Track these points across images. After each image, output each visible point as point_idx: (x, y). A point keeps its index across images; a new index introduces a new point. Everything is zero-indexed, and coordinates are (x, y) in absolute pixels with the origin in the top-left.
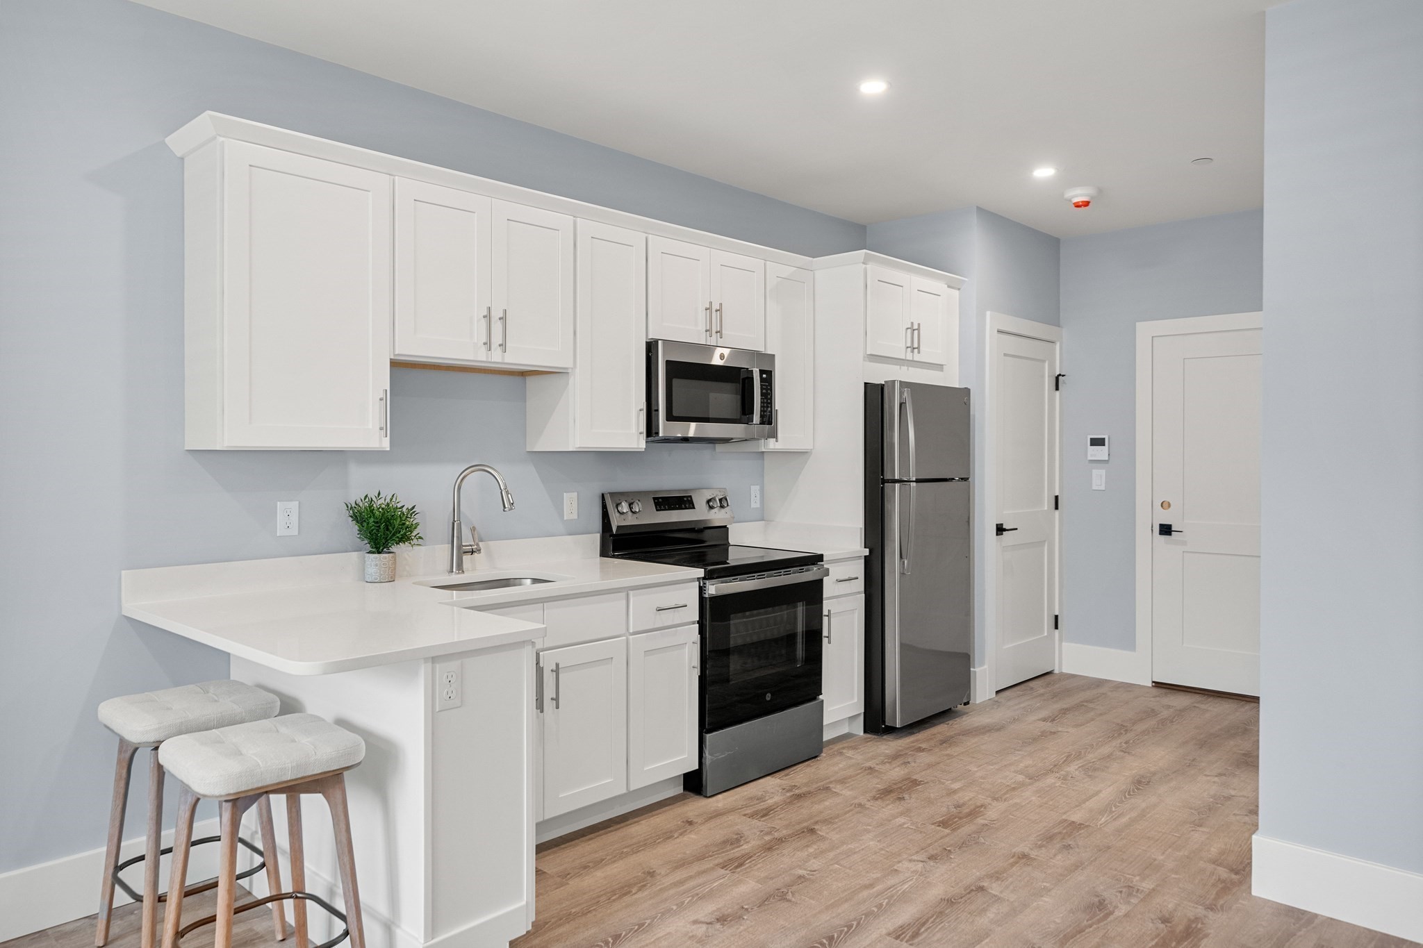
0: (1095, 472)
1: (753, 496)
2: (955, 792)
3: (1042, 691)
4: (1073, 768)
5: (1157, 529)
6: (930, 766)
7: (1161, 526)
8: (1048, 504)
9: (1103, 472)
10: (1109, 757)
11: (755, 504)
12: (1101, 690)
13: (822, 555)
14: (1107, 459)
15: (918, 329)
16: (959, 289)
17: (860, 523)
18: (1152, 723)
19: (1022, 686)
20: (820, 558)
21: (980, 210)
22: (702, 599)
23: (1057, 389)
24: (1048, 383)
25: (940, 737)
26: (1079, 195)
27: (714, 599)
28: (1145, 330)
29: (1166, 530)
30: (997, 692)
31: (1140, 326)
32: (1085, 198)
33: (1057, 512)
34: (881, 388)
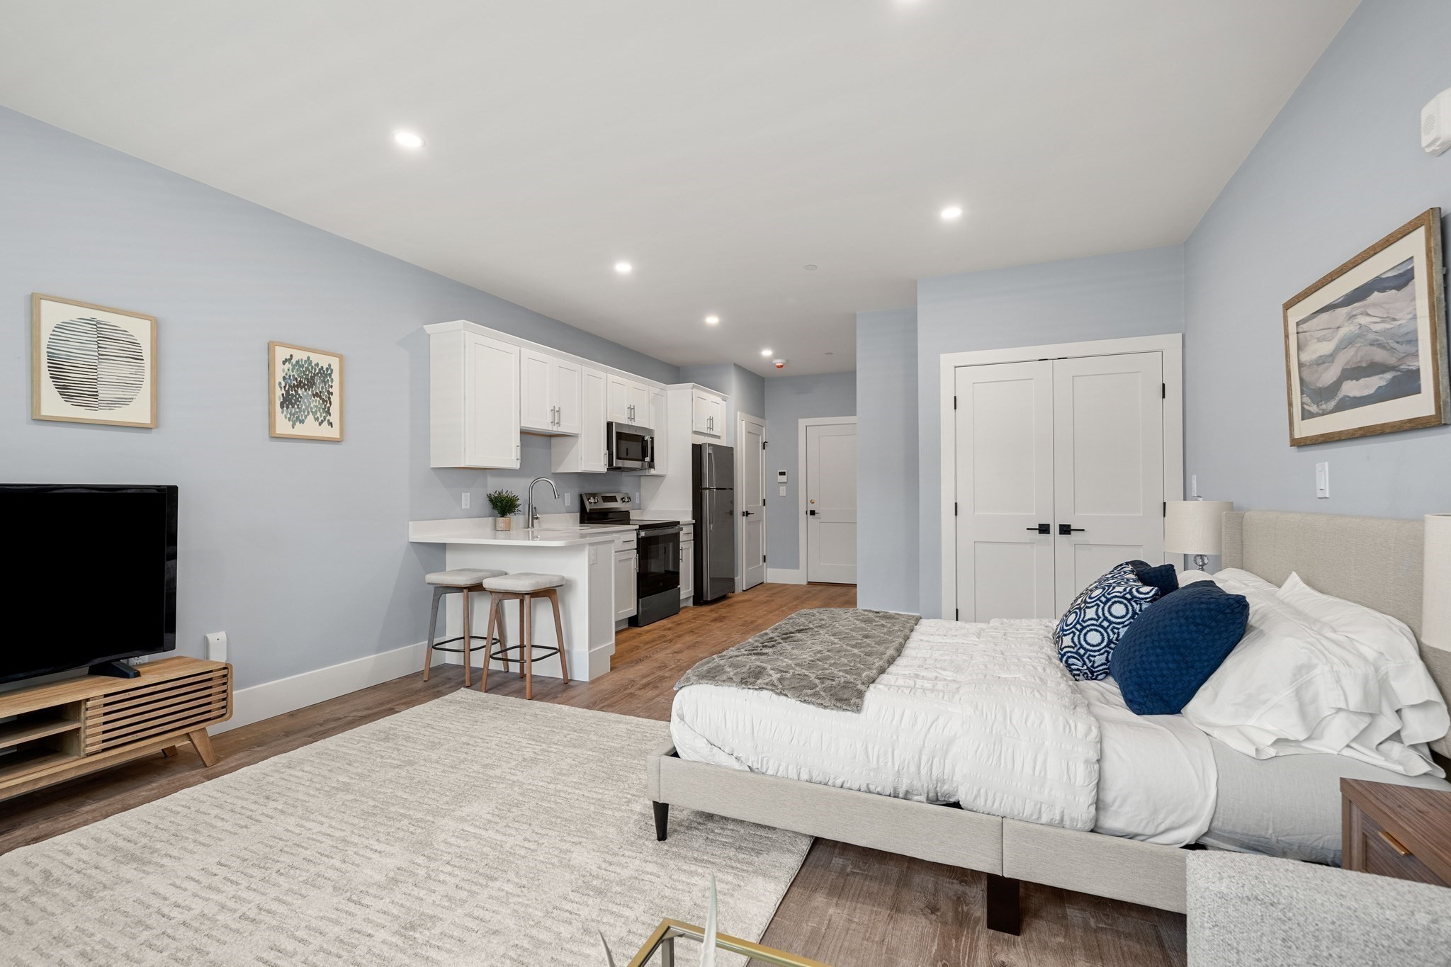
0: (781, 487)
1: (637, 498)
2: (742, 618)
3: (763, 588)
5: (809, 513)
6: (727, 612)
7: (811, 511)
8: (761, 503)
9: (785, 487)
10: (797, 605)
11: (638, 501)
12: (787, 587)
14: (786, 481)
15: (712, 420)
16: (727, 401)
17: (691, 509)
18: (810, 595)
19: (753, 588)
20: (679, 522)
21: (735, 365)
22: (638, 539)
23: (764, 448)
24: (761, 446)
26: (779, 362)
27: (643, 538)
28: (802, 423)
29: (813, 513)
30: (743, 590)
31: (800, 420)
32: (781, 364)
33: (764, 507)
34: (700, 446)
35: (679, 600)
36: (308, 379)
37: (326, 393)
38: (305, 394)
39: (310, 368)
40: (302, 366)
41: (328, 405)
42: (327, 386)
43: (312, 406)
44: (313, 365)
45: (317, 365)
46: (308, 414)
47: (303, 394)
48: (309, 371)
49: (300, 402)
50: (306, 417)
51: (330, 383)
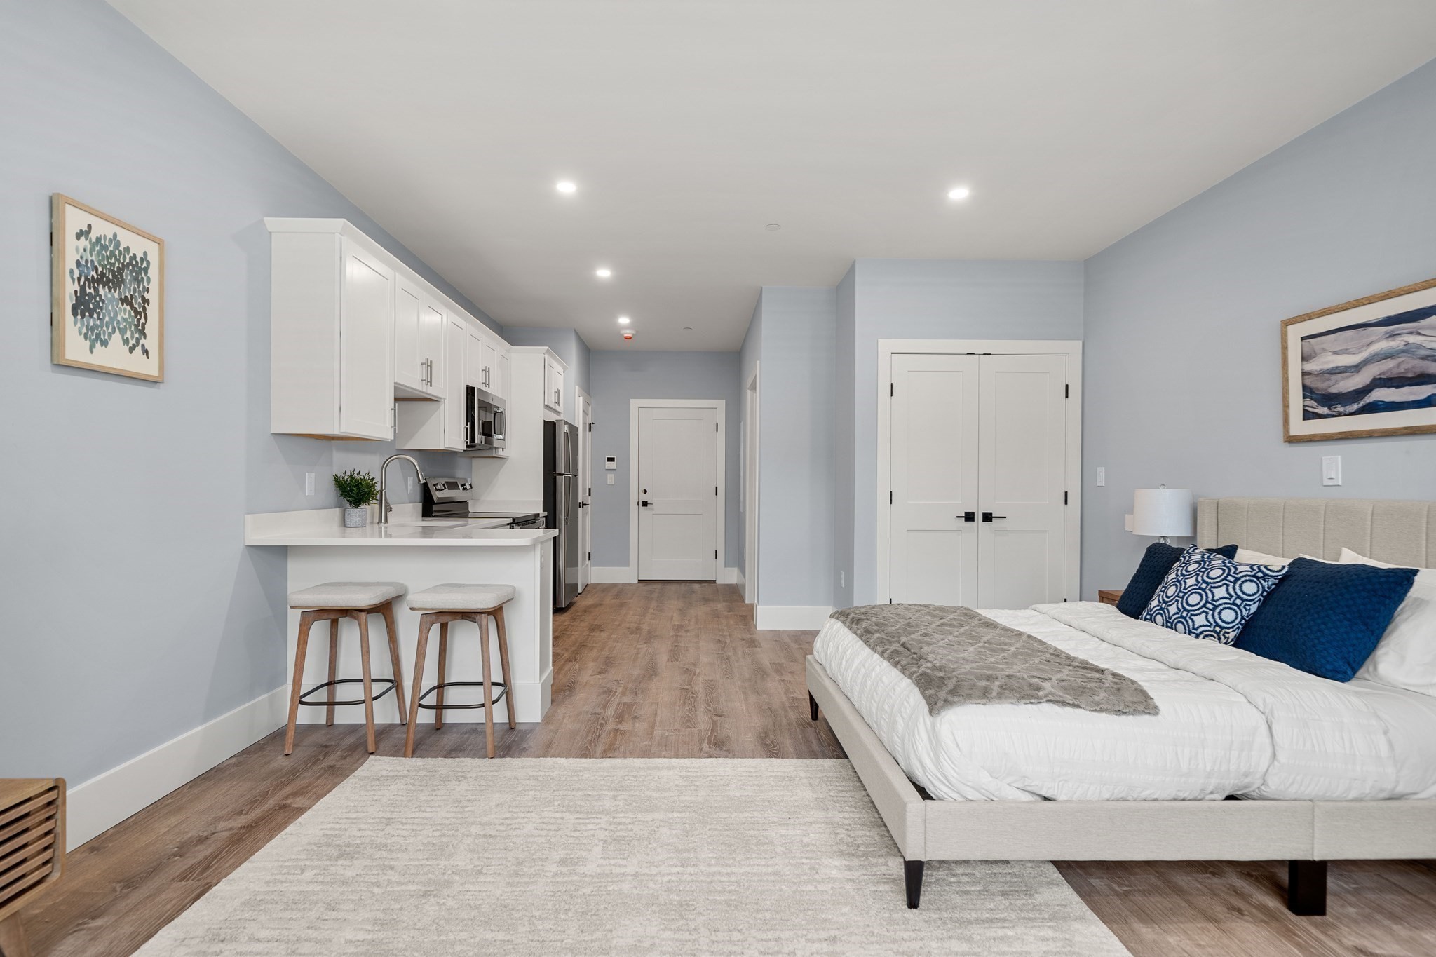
0: (609, 475)
2: (622, 625)
5: (640, 504)
7: (643, 502)
8: (587, 492)
9: (613, 475)
10: (659, 605)
13: (539, 514)
14: (615, 468)
15: (558, 393)
17: (542, 499)
21: (575, 330)
23: (590, 430)
24: (587, 427)
26: (628, 333)
28: (635, 403)
29: (645, 504)
31: (632, 401)
32: (631, 335)
33: (590, 497)
34: (554, 424)
36: (113, 272)
37: (140, 300)
38: (109, 296)
39: (117, 253)
40: (105, 248)
41: (143, 320)
42: (141, 289)
43: (119, 318)
44: (121, 248)
45: (127, 249)
46: (114, 331)
47: (106, 296)
48: (116, 259)
49: (101, 308)
50: (110, 335)
51: (145, 284)
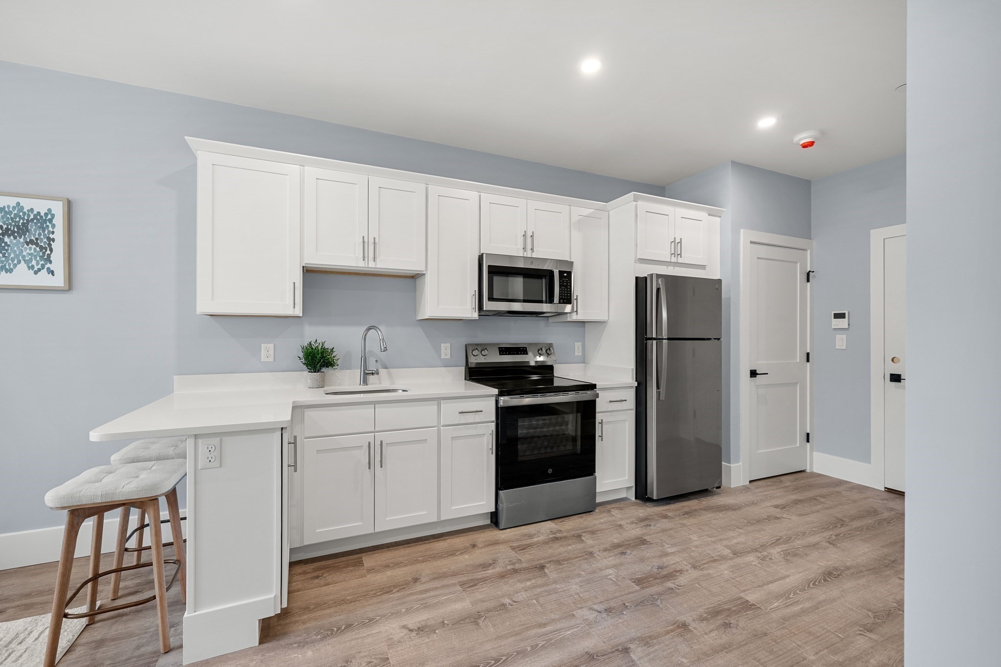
0: (838, 337)
1: (576, 349)
3: (788, 484)
4: (775, 551)
5: (888, 377)
7: (892, 375)
8: (799, 357)
9: (844, 337)
11: (578, 353)
12: (837, 489)
13: (595, 385)
14: (847, 328)
15: (681, 242)
16: (720, 217)
17: (634, 366)
19: (774, 479)
20: (593, 386)
21: (734, 163)
22: (497, 408)
23: (808, 281)
24: (800, 277)
25: (686, 509)
26: (804, 137)
27: (507, 408)
28: (877, 235)
29: (896, 378)
30: (751, 482)
31: (873, 232)
32: (808, 140)
33: (808, 364)
34: (650, 278)
35: (594, 494)
36: (18, 227)
37: (46, 240)
38: (15, 241)
39: (21, 214)
40: (10, 213)
41: (48, 252)
42: (46, 232)
43: (24, 253)
44: (25, 210)
45: (32, 210)
46: (19, 262)
47: (10, 242)
48: (20, 218)
49: (7, 250)
50: (15, 266)
51: (51, 229)
